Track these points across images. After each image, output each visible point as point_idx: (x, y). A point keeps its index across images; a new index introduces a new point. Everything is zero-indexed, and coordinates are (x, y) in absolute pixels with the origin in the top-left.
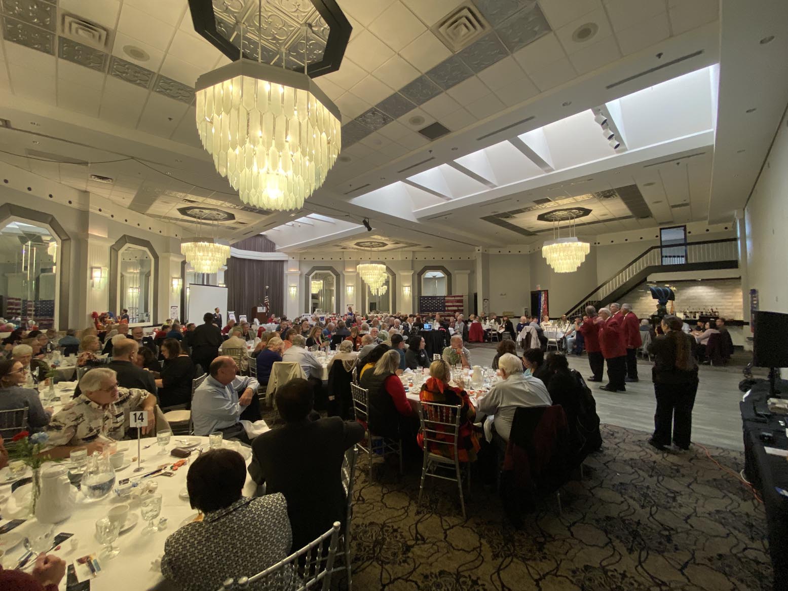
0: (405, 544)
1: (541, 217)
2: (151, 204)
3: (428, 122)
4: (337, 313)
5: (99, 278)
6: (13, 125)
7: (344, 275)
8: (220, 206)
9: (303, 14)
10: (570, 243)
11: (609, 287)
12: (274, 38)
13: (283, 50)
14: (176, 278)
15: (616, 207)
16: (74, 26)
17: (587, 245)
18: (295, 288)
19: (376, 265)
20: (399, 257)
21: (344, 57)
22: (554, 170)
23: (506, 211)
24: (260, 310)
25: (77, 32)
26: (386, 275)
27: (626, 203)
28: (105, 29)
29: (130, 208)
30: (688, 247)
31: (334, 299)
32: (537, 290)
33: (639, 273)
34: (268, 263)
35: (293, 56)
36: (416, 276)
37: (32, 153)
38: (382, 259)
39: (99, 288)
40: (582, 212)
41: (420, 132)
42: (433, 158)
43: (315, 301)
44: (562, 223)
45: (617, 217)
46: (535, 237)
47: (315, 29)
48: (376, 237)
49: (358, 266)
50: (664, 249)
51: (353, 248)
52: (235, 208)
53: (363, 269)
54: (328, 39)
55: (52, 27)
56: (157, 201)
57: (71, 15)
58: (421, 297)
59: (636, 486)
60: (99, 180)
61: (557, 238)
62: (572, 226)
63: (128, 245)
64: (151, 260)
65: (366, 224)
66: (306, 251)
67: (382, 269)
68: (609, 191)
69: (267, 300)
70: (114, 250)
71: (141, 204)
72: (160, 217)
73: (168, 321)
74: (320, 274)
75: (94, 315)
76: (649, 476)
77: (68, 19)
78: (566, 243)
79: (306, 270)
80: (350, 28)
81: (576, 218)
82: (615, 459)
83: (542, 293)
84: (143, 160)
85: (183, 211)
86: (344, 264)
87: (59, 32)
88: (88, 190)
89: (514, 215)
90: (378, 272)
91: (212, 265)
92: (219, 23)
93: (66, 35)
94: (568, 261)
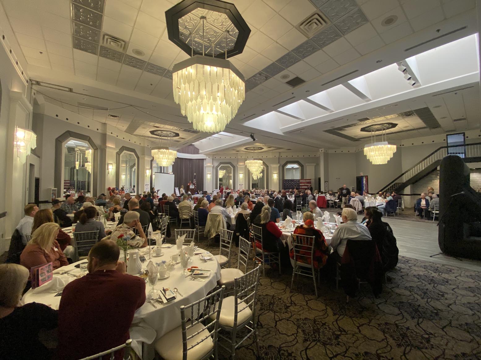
0: (285, 305)
1: (363, 130)
2: (136, 129)
3: (292, 77)
4: (233, 190)
5: (111, 169)
6: (74, 91)
7: (237, 167)
8: (172, 129)
9: (225, 26)
10: (383, 146)
11: (410, 174)
12: (209, 40)
13: (213, 45)
14: (148, 169)
15: (415, 122)
16: (109, 40)
17: (395, 147)
18: (210, 175)
19: (257, 161)
20: (270, 156)
21: (245, 46)
22: (371, 100)
23: (340, 126)
24: (192, 187)
25: (110, 43)
26: (262, 167)
27: (422, 119)
28: (124, 41)
29: (125, 131)
30: (466, 146)
31: (231, 181)
32: (360, 176)
33: (431, 165)
34: (195, 160)
35: (218, 48)
36: (281, 168)
37: (81, 105)
38: (260, 157)
39: (111, 174)
40: (391, 126)
41: (286, 83)
42: (294, 97)
43: (221, 182)
44: (377, 133)
45: (416, 128)
46: (360, 142)
47: (231, 33)
48: (257, 144)
49: (246, 162)
50: (449, 148)
51: (243, 151)
52: (180, 130)
53: (249, 163)
54: (237, 38)
55: (98, 41)
56: (140, 128)
57: (108, 35)
58: (284, 180)
59: (420, 289)
60: (113, 118)
61: (374, 142)
62: (384, 135)
63: (125, 151)
64: (135, 159)
65: (252, 137)
66: (216, 153)
67: (260, 163)
68: (409, 112)
69: (195, 182)
70: (118, 154)
71: (131, 130)
72: (140, 136)
73: (144, 192)
74: (223, 166)
75: (109, 189)
76: (428, 283)
77: (106, 37)
78: (380, 146)
79: (216, 164)
80: (249, 31)
81: (387, 129)
82: (408, 274)
83: (364, 177)
84: (137, 107)
85: (152, 132)
86: (238, 161)
87: (101, 43)
88: (106, 123)
89: (346, 129)
90: (258, 165)
91: (168, 161)
92: (181, 35)
93: (105, 45)
94: (382, 157)
